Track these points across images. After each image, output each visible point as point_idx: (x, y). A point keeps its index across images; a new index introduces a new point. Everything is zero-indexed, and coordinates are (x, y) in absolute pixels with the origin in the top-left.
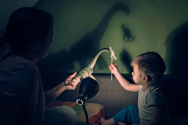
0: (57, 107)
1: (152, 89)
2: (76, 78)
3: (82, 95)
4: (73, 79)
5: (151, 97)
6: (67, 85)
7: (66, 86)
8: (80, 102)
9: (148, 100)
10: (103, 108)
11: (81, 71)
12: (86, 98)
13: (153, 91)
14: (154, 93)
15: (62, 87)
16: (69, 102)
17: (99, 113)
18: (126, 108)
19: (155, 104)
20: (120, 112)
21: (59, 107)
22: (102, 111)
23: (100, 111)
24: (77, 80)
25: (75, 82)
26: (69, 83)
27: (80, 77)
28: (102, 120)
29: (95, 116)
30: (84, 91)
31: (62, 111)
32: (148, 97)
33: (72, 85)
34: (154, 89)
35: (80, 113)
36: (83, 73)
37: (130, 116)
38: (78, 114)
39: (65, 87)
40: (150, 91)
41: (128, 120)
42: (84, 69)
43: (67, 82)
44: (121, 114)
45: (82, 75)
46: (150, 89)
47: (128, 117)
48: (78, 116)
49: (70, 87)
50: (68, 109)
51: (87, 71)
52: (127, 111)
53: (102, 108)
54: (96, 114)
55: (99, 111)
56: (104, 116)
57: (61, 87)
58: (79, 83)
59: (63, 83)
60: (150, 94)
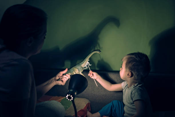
0: (46, 102)
1: (136, 85)
2: (67, 75)
3: (71, 90)
4: (63, 75)
5: (135, 92)
6: (58, 80)
7: (57, 82)
8: (69, 98)
9: (133, 96)
10: (90, 102)
11: (72, 68)
12: (76, 93)
13: (137, 87)
14: (138, 88)
15: (53, 82)
16: (56, 96)
17: (85, 107)
18: (111, 102)
19: (139, 99)
20: (105, 106)
21: (48, 101)
22: (88, 105)
23: (87, 105)
24: (68, 76)
25: (66, 78)
26: (59, 78)
27: (70, 74)
28: (89, 113)
29: (82, 110)
30: (73, 86)
31: (51, 105)
32: (133, 93)
33: (62, 81)
34: (137, 85)
35: (68, 107)
36: (74, 70)
37: (115, 110)
38: (66, 108)
39: (55, 82)
40: (134, 87)
41: (113, 114)
42: (76, 67)
43: (57, 78)
44: (107, 108)
45: (72, 72)
46: (134, 85)
47: (113, 111)
48: (66, 110)
49: (60, 83)
50: (56, 104)
51: (78, 69)
52: (112, 106)
53: (88, 102)
54: (83, 108)
55: (85, 105)
56: (90, 110)
57: (51, 82)
58: (69, 79)
59: (54, 78)
60: (134, 89)
